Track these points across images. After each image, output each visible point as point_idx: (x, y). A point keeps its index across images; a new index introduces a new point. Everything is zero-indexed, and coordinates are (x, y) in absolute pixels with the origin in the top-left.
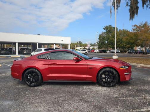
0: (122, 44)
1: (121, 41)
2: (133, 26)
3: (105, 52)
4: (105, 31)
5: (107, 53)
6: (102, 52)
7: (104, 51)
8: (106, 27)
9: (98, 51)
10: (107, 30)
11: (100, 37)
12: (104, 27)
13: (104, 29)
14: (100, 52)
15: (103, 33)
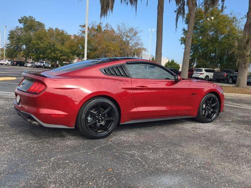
0: (55, 53)
1: (52, 48)
2: (80, 26)
3: (24, 66)
4: (21, 26)
5: (26, 66)
6: (16, 65)
7: (21, 64)
8: (23, 19)
9: (7, 62)
10: (25, 24)
11: (12, 36)
12: (20, 19)
13: (20, 21)
14: (12, 65)
15: (17, 28)
